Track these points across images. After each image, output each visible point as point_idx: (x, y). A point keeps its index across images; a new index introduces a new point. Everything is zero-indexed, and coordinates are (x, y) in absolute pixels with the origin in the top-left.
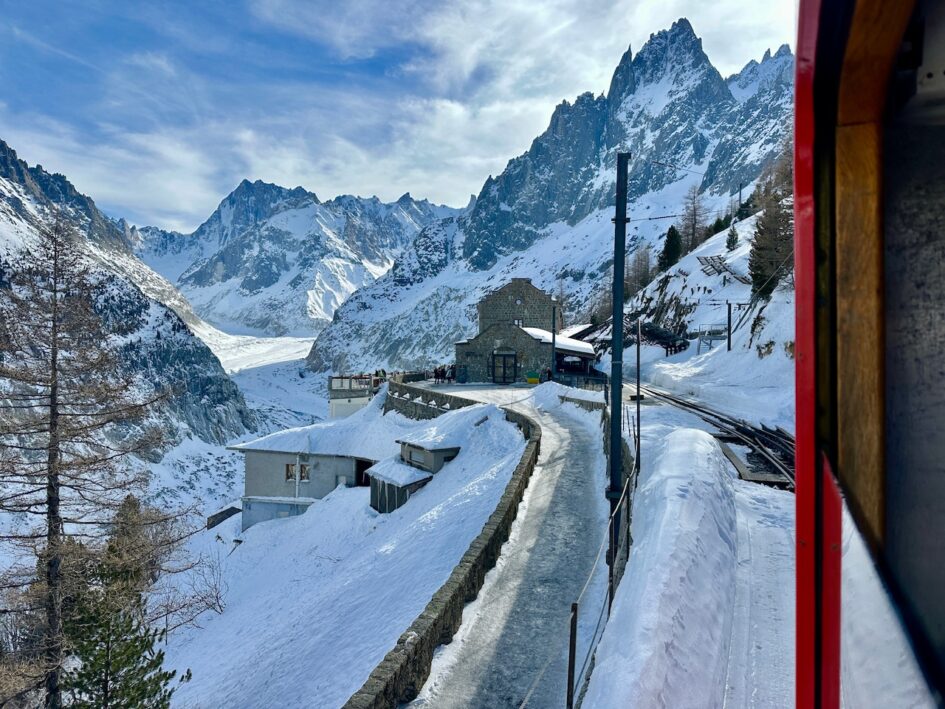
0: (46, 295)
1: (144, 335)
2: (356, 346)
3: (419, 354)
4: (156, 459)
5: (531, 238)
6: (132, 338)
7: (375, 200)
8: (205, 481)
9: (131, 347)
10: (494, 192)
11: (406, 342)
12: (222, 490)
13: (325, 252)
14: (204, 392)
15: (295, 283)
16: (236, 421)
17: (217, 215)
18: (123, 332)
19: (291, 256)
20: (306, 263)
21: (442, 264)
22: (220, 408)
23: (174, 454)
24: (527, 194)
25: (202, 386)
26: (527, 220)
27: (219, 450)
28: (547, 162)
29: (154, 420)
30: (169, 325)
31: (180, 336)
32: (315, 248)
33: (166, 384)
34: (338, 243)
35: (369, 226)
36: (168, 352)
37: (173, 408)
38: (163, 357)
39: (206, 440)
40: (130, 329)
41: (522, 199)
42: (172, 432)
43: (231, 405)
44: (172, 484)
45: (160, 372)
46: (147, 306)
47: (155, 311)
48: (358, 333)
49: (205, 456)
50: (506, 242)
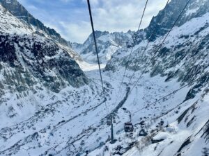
0: (28, 45)
1: (56, 57)
2: (117, 64)
3: (134, 64)
4: (57, 92)
5: (166, 32)
6: (53, 57)
7: (122, 33)
8: (72, 99)
9: (52, 60)
10: (155, 20)
11: (131, 62)
12: (76, 101)
13: (110, 44)
14: (73, 73)
15: (104, 52)
16: (82, 81)
17: (88, 39)
18: (50, 55)
19: (103, 46)
20: (106, 47)
21: (140, 41)
22: (78, 78)
23: (63, 90)
24: (164, 20)
25: (73, 71)
26: (165, 27)
27: (77, 90)
28: (171, 10)
29: (58, 81)
30: (64, 54)
31: (66, 57)
32: (108, 44)
33: (62, 70)
34: (114, 42)
35: (121, 38)
36: (63, 61)
37: (64, 77)
38: (62, 63)
39: (74, 87)
40: (53, 55)
41: (163, 21)
42: (63, 84)
43: (81, 77)
44: (61, 99)
45: (61, 67)
46: (58, 49)
47: (61, 51)
48: (117, 60)
49: (73, 91)
50: (158, 34)
